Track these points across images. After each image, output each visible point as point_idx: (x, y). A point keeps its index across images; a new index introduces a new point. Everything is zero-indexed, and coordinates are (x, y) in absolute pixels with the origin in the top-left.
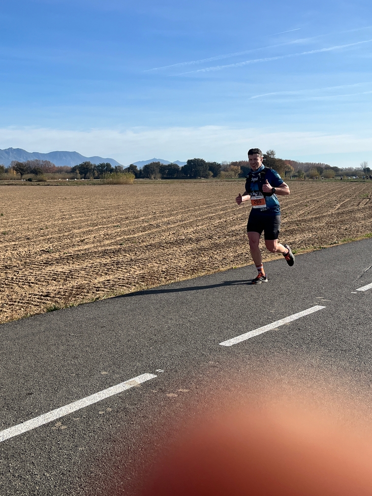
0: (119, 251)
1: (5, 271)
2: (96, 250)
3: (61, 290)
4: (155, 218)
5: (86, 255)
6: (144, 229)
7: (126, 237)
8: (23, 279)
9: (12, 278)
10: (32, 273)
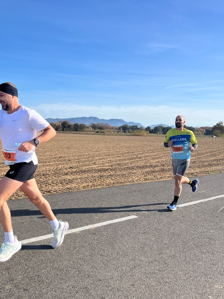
0: (107, 170)
1: (40, 177)
2: (97, 169)
3: (58, 189)
4: (143, 153)
5: (89, 171)
6: (132, 159)
7: (119, 162)
8: (45, 182)
9: (41, 181)
10: (53, 179)
